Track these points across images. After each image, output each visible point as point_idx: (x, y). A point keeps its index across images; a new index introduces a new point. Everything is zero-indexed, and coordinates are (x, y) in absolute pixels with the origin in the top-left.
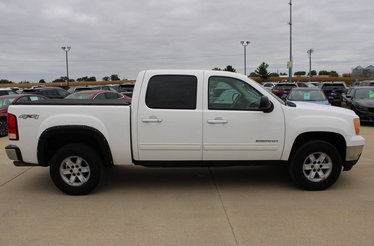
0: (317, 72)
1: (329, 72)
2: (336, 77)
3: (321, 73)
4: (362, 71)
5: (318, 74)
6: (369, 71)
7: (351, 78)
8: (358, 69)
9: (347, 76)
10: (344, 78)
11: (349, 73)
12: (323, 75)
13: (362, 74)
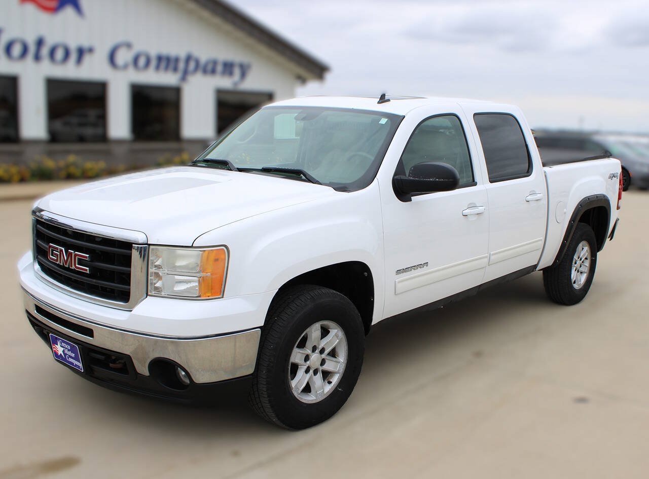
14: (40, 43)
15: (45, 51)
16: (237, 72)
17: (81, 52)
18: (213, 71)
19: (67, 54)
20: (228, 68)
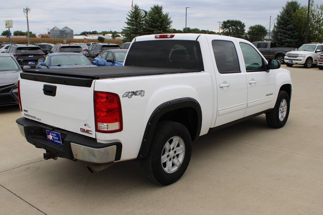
0: (11, 32)
1: (24, 33)
2: (34, 37)
3: (16, 34)
4: (59, 32)
5: (12, 35)
6: (65, 32)
7: (48, 39)
8: (54, 29)
9: (45, 37)
10: (42, 38)
11: (45, 34)
12: (19, 35)
13: (59, 35)
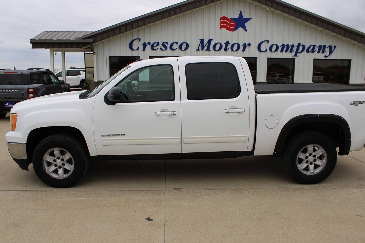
14: (227, 43)
15: (229, 47)
16: (327, 50)
17: (245, 46)
18: (313, 51)
19: (239, 47)
20: (322, 49)
